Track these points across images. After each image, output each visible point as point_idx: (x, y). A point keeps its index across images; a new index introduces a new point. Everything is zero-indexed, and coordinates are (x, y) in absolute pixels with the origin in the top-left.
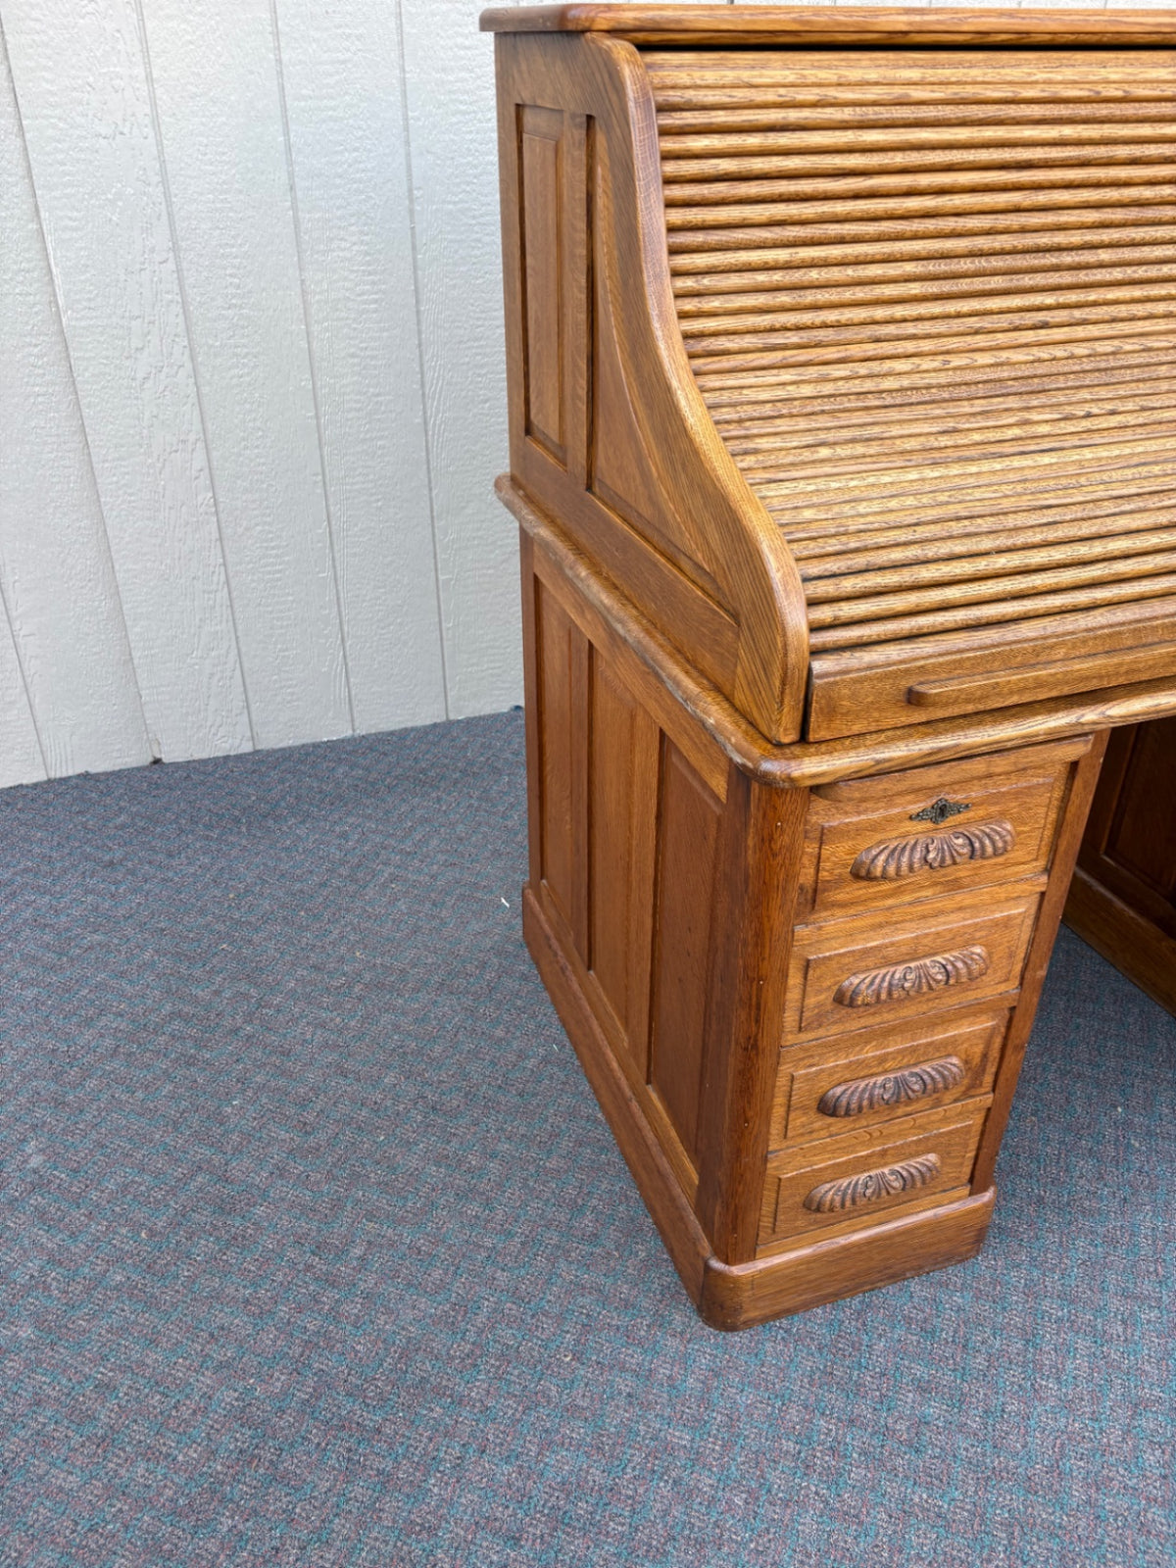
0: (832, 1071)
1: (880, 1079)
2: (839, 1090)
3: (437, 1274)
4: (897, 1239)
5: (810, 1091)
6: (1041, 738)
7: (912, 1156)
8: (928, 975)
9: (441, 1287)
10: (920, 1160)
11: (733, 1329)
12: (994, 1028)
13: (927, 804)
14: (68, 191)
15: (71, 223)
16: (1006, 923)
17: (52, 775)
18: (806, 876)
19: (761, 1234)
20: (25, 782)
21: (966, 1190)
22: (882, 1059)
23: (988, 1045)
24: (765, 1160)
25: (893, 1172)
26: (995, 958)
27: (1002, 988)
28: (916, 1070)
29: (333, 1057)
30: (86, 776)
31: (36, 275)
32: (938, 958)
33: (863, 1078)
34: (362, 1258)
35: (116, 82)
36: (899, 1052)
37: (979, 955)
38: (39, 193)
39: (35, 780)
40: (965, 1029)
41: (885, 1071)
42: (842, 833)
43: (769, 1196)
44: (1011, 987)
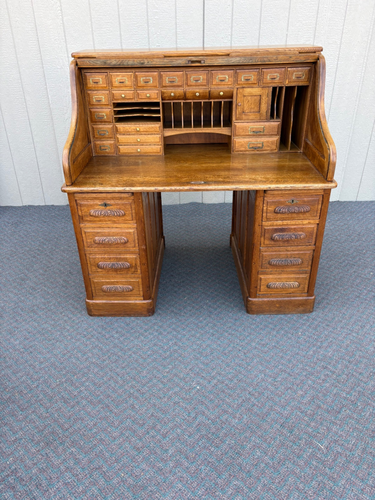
0: (98, 258)
1: (109, 263)
2: (100, 263)
3: (49, 296)
4: (126, 305)
5: (95, 262)
6: (117, 192)
7: (124, 285)
8: (111, 240)
9: (49, 299)
10: (126, 286)
11: (91, 315)
12: (136, 258)
13: (103, 203)
14: (52, 80)
15: (52, 86)
16: (130, 233)
17: (46, 204)
18: (80, 213)
19: (93, 294)
20: (41, 205)
21: (142, 298)
22: (110, 259)
23: (136, 261)
24: (89, 276)
25: (119, 287)
26: (129, 241)
27: (134, 248)
28: (118, 263)
29: (59, 261)
30: (53, 206)
31: (46, 97)
32: (114, 237)
33: (106, 262)
34: (38, 292)
35: (62, 57)
36: (114, 258)
37: (123, 239)
38: (46, 80)
39: (42, 205)
40: (128, 256)
41: (111, 261)
42: (85, 205)
43: (93, 286)
44: (137, 249)
